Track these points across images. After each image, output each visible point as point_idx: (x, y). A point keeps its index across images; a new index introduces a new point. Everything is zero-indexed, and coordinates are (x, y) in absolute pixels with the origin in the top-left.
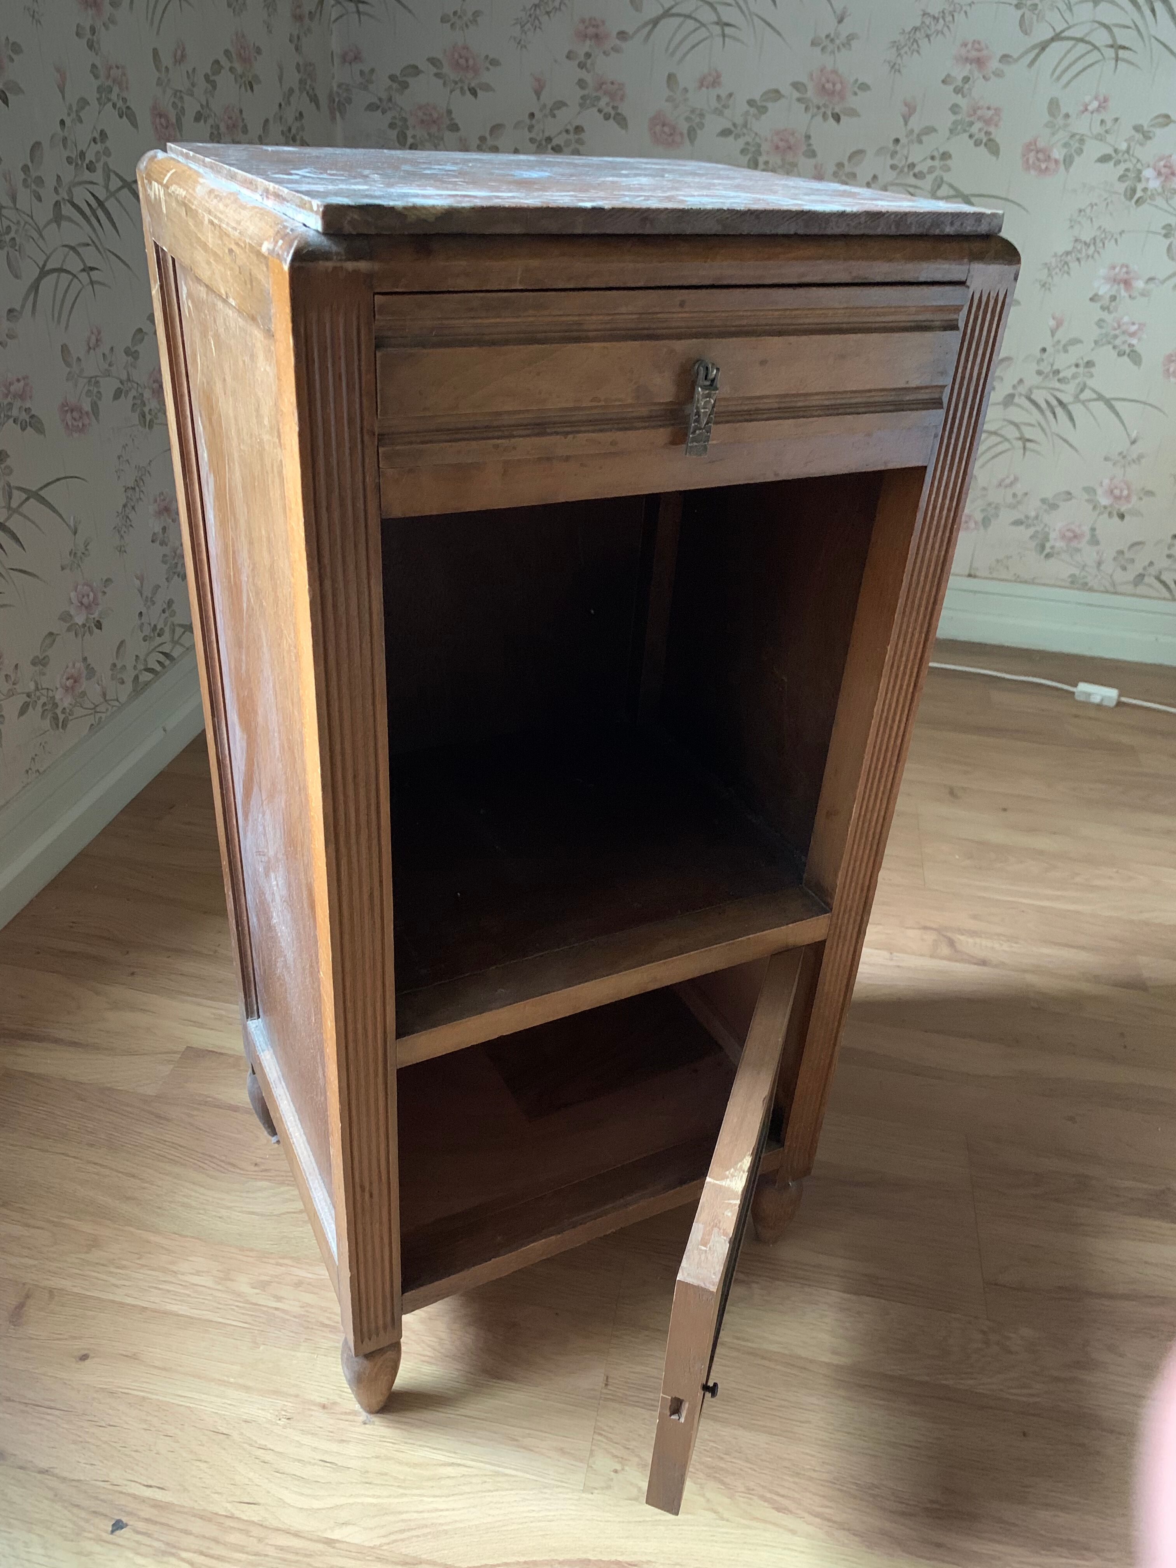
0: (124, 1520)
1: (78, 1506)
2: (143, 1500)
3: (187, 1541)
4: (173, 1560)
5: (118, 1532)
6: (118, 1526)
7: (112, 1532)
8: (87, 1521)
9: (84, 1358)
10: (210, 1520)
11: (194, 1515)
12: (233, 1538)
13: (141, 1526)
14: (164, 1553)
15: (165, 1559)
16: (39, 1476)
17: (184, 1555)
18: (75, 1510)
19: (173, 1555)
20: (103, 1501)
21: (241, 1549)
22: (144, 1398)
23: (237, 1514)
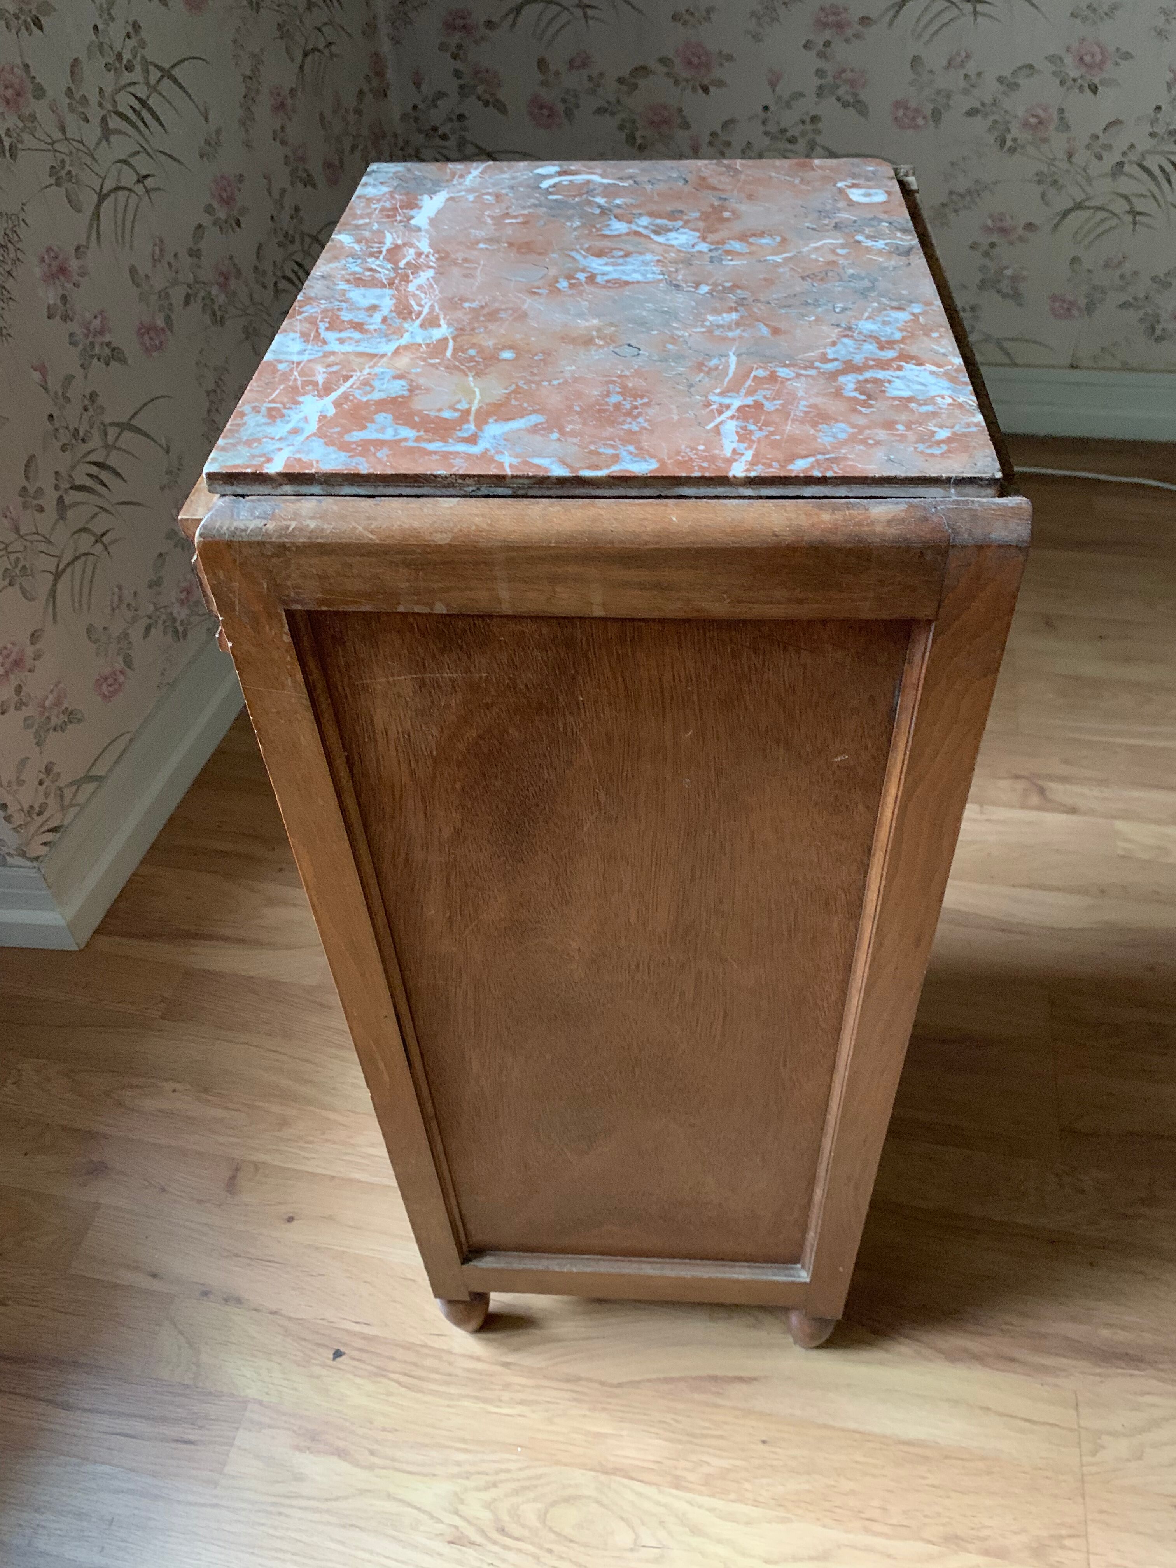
0: (342, 1349)
1: (305, 1339)
2: (355, 1334)
3: (392, 1365)
4: (383, 1380)
5: (339, 1359)
6: (338, 1354)
7: (334, 1359)
8: (314, 1351)
9: (290, 1219)
10: (408, 1349)
11: (397, 1345)
12: (429, 1362)
13: (355, 1354)
14: (376, 1375)
15: (379, 1379)
16: (271, 1317)
17: (392, 1376)
18: (303, 1343)
19: (384, 1376)
20: (323, 1335)
21: (436, 1371)
22: (343, 1252)
23: (430, 1343)
